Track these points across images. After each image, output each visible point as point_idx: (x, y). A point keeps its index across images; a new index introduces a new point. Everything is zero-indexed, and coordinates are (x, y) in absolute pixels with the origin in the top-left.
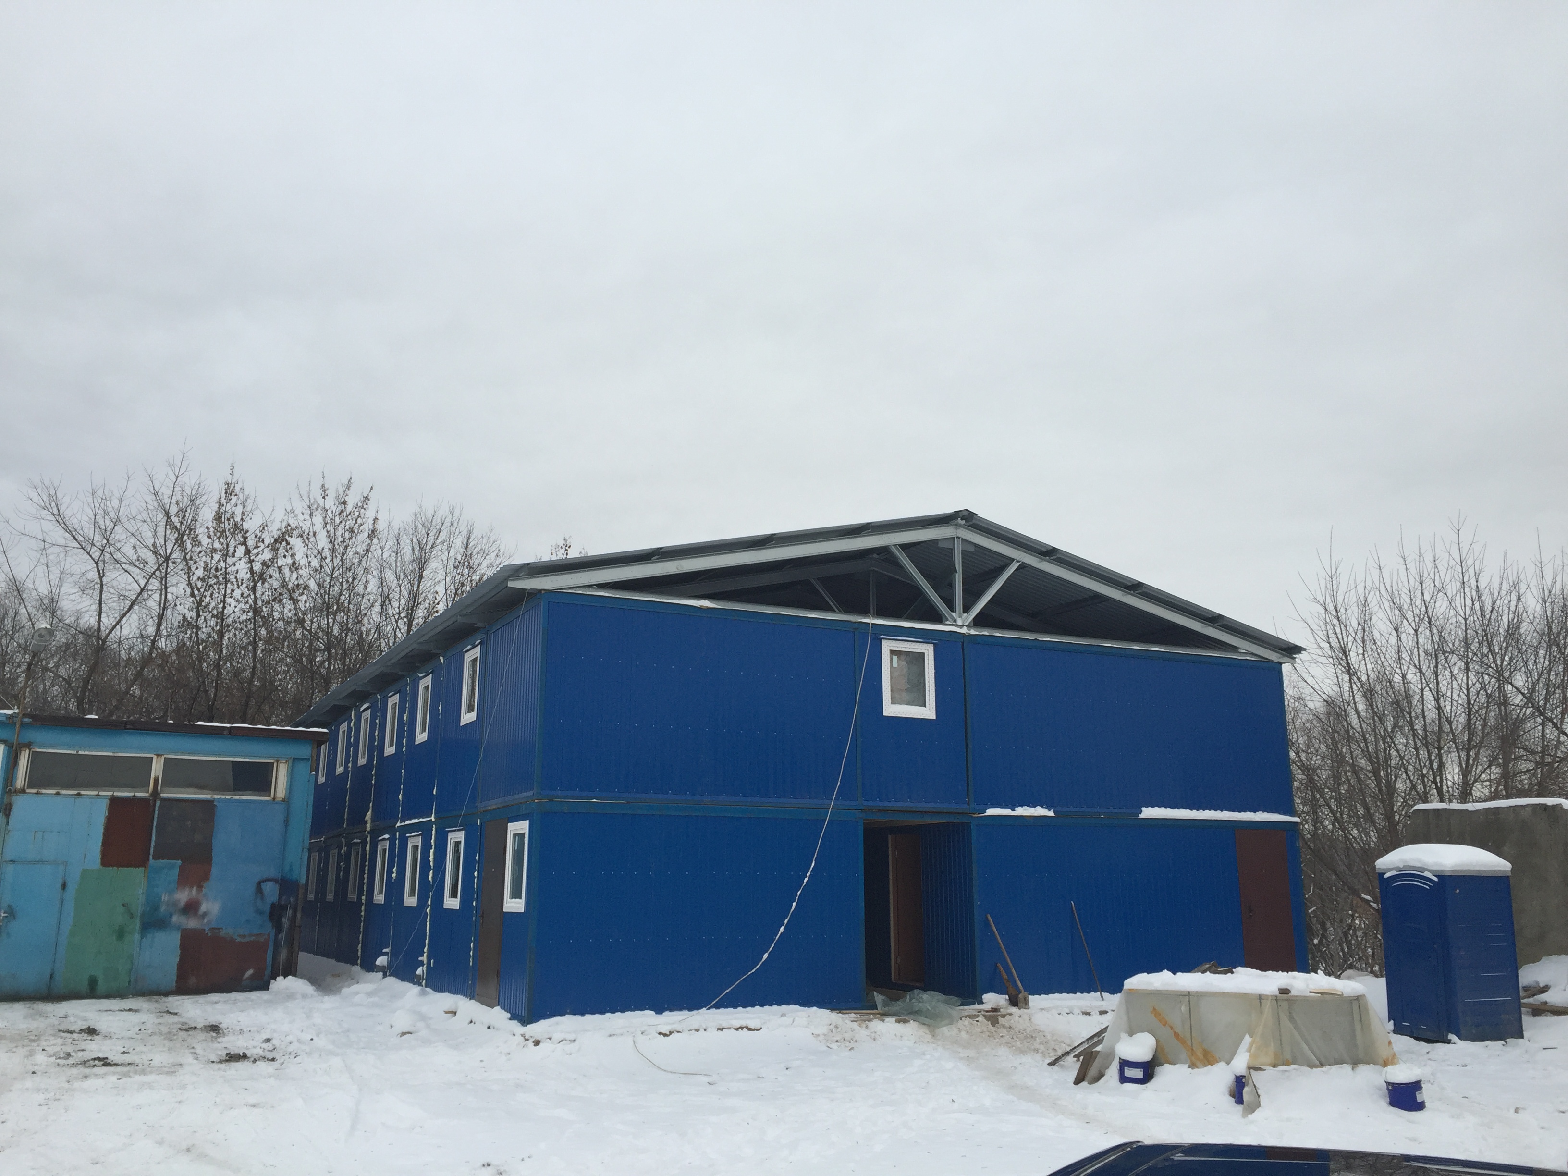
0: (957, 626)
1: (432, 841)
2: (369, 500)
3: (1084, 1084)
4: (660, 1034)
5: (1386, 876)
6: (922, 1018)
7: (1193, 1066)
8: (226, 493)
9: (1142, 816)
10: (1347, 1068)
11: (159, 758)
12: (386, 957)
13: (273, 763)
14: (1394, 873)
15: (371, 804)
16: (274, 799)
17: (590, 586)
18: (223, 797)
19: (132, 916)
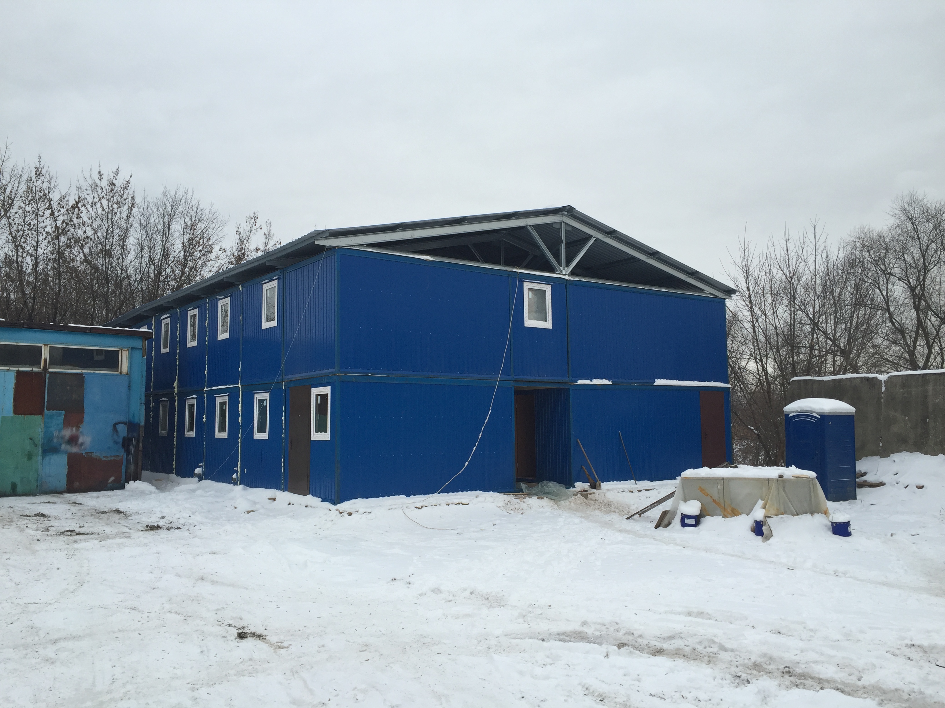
0: (563, 274)
1: (240, 399)
2: (129, 183)
3: (661, 528)
4: (416, 508)
5: (790, 416)
6: (551, 496)
7: (725, 516)
8: (36, 174)
9: (655, 384)
10: (809, 515)
11: (46, 346)
12: (201, 468)
13: (119, 351)
14: (795, 414)
15: (177, 377)
16: (121, 373)
17: (362, 245)
18: (89, 371)
19: (36, 446)
